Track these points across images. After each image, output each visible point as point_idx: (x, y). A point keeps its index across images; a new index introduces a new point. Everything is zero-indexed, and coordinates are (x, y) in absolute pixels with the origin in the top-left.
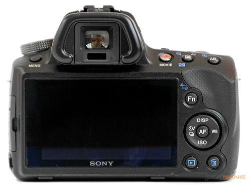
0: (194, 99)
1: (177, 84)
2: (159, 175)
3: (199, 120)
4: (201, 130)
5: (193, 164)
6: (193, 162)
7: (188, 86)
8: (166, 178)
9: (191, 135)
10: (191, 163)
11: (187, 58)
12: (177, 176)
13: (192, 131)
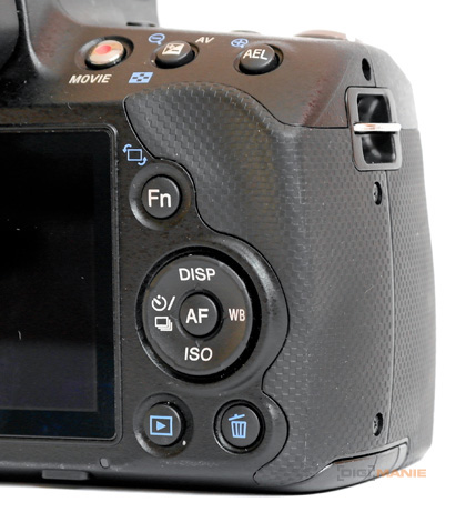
0: (167, 200)
1: (108, 145)
2: (62, 467)
3: (185, 274)
4: (191, 311)
5: (166, 430)
6: (166, 422)
7: (148, 153)
8: (90, 475)
9: (162, 328)
10: (160, 426)
11: (169, 52)
12: (116, 469)
13: (165, 313)
